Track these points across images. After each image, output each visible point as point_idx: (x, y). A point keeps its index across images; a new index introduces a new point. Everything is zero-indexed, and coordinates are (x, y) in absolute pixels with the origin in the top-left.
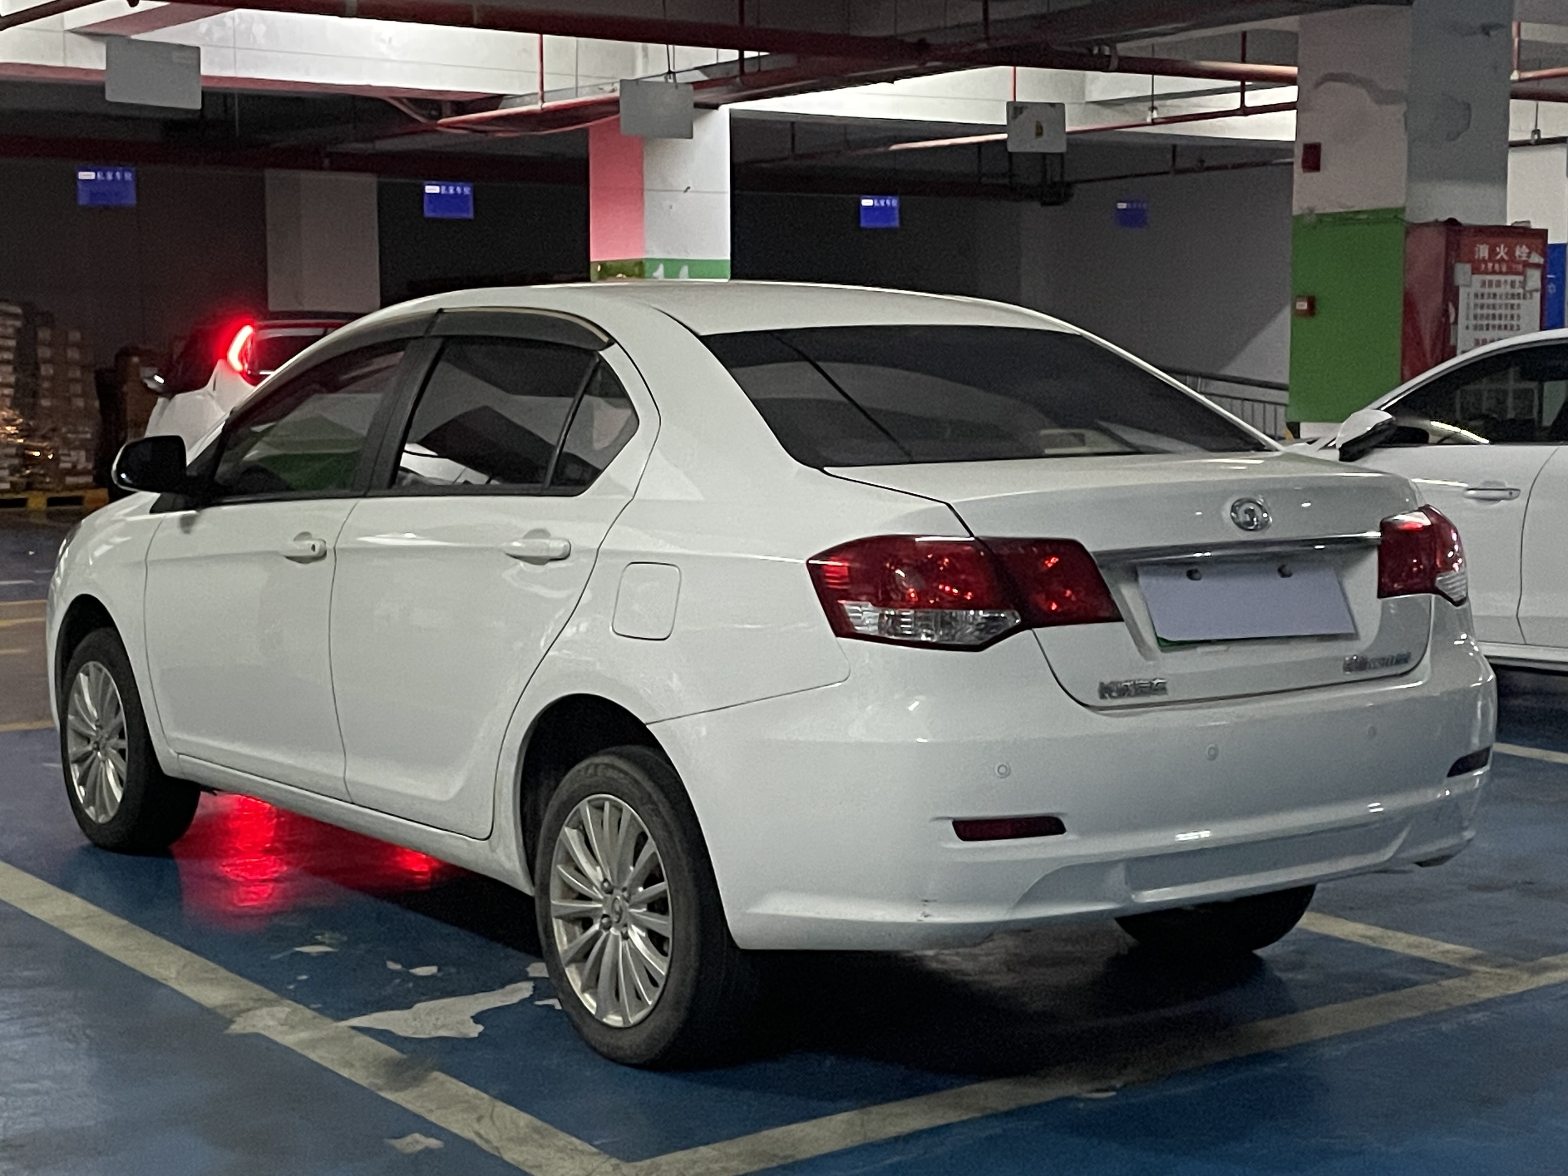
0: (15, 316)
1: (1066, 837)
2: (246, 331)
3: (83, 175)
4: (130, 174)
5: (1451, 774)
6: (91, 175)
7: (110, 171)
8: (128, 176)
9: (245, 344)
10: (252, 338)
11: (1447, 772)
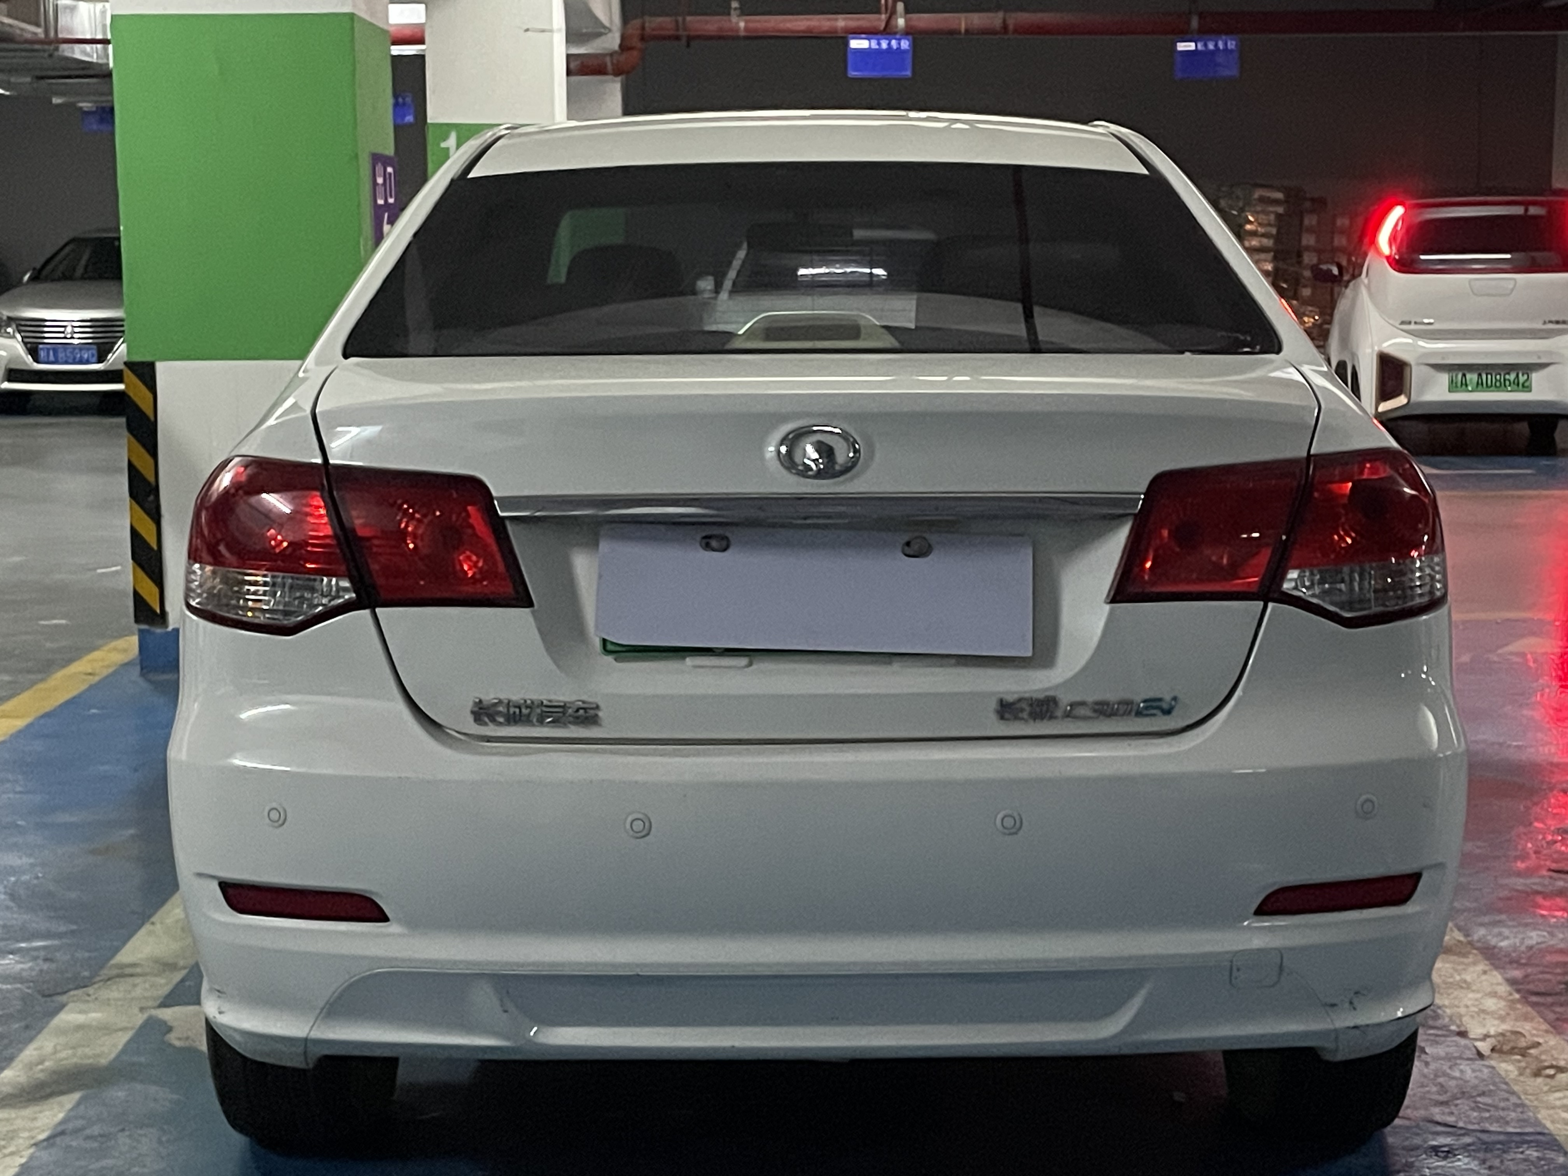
0: (1276, 202)
1: (391, 928)
2: (1398, 212)
3: (1182, 46)
4: (1234, 43)
5: (1262, 911)
6: (1191, 46)
7: (1212, 40)
8: (1232, 45)
9: (1396, 225)
10: (1403, 218)
11: (1254, 906)
